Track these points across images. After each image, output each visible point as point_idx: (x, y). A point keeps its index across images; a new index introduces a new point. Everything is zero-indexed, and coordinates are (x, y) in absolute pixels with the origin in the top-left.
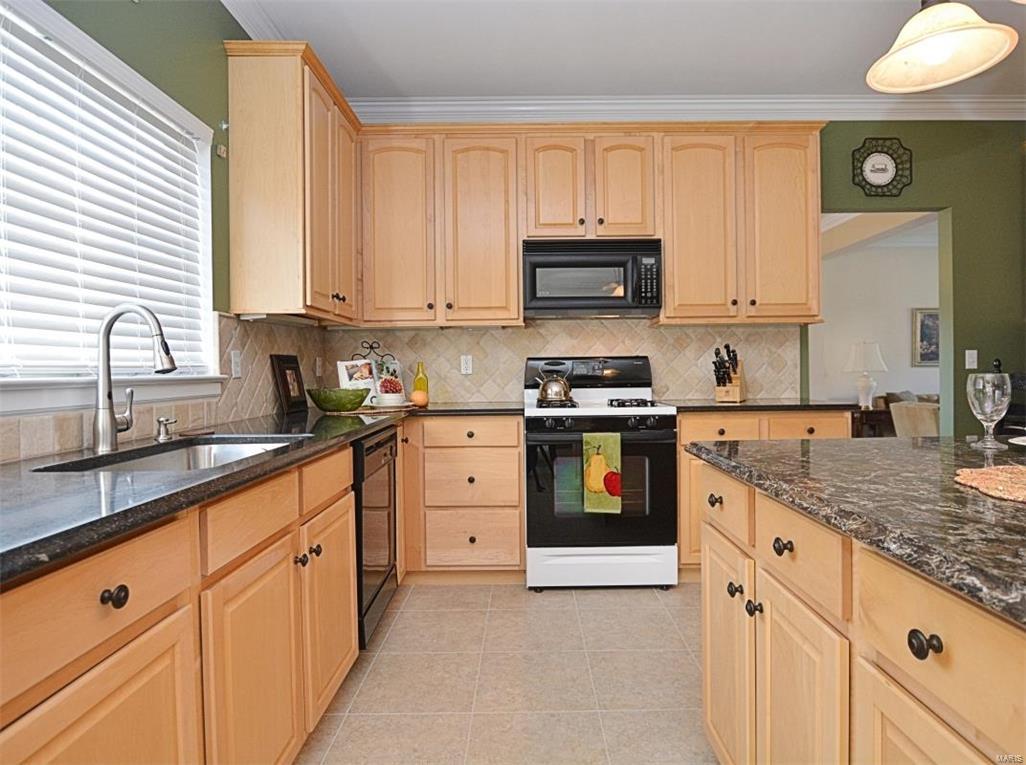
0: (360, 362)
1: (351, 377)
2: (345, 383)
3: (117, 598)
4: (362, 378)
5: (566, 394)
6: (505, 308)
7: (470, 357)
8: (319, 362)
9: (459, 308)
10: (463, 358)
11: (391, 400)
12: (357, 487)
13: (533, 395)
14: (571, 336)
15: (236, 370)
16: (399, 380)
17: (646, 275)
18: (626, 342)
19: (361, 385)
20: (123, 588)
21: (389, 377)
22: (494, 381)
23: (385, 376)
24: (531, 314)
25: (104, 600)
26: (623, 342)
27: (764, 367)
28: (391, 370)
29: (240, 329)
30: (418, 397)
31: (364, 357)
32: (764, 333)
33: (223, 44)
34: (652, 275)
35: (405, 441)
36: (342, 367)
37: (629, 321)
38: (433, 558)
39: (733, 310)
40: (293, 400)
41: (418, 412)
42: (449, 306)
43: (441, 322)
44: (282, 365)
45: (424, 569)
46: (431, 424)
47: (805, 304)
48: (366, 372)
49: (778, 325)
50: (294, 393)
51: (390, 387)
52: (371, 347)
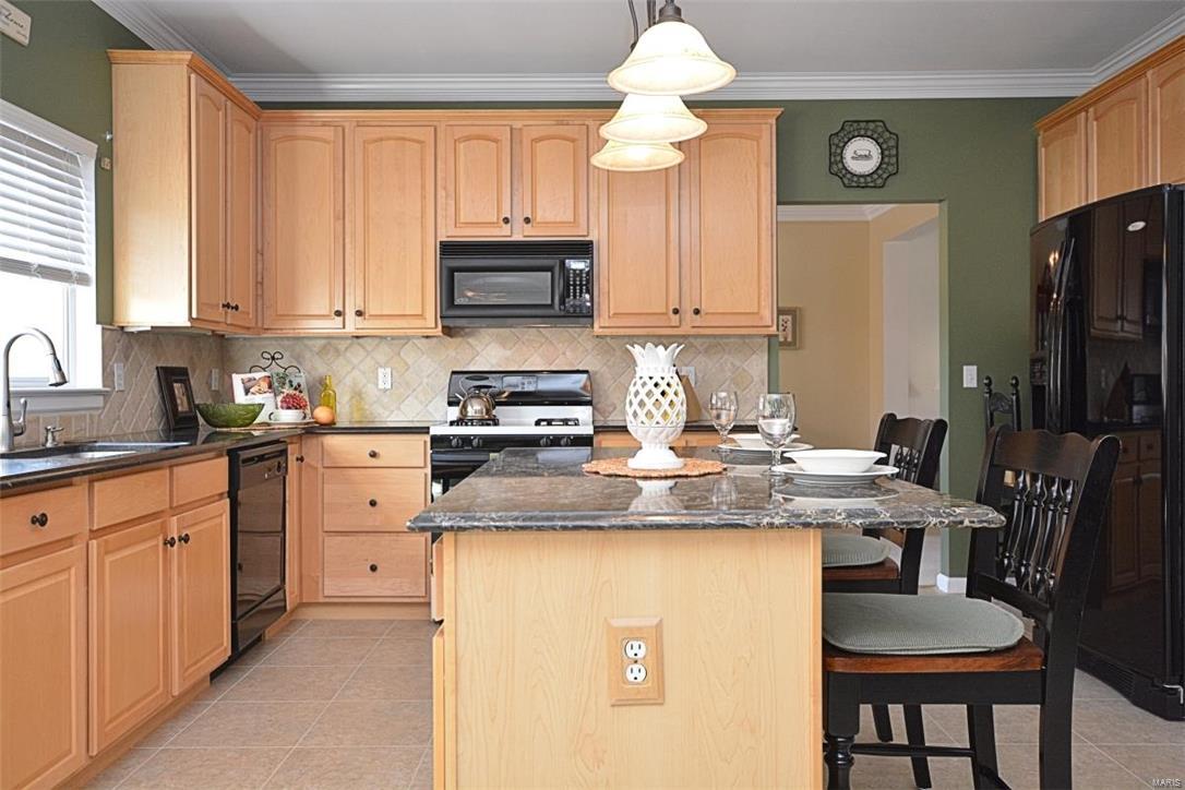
0: (258, 375)
1: (247, 392)
2: (240, 398)
3: (42, 520)
4: (260, 392)
5: (488, 412)
6: (421, 316)
7: (388, 370)
8: (215, 373)
9: (371, 316)
10: (381, 371)
11: (289, 417)
12: (232, 494)
13: (454, 413)
14: (504, 347)
15: (119, 384)
16: (305, 396)
17: (575, 281)
18: (567, 353)
19: (257, 399)
20: (44, 515)
21: (292, 392)
22: (416, 398)
23: (287, 390)
24: (450, 323)
25: (33, 522)
26: (564, 353)
27: (727, 383)
28: (295, 384)
29: (120, 341)
30: (322, 414)
31: (264, 369)
32: (727, 344)
33: (106, 52)
34: (581, 281)
35: (302, 459)
36: (237, 379)
37: (570, 330)
38: (331, 588)
39: (675, 319)
40: (180, 415)
41: (313, 430)
42: (359, 313)
43: (350, 329)
44: (170, 377)
45: (321, 600)
46: (333, 442)
47: (758, 313)
48: (264, 386)
49: (742, 336)
50: (183, 406)
51: (291, 403)
52: (273, 358)
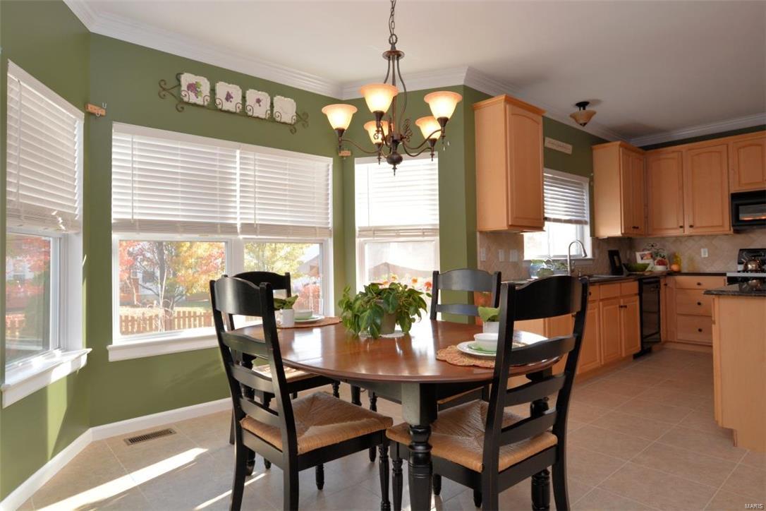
0: (646, 252)
1: (642, 259)
2: (639, 261)
4: (647, 259)
5: (760, 267)
6: (722, 226)
7: (707, 249)
8: (628, 252)
9: (697, 227)
10: (702, 250)
11: (660, 268)
13: (741, 267)
15: (597, 255)
16: (667, 260)
19: (646, 262)
21: (661, 259)
22: (721, 261)
23: (659, 258)
24: (738, 228)
28: (662, 256)
29: (597, 242)
30: (675, 267)
31: (649, 250)
35: (666, 285)
36: (638, 255)
38: (681, 336)
40: (617, 266)
41: (671, 273)
42: (691, 226)
43: (687, 233)
44: (613, 254)
45: (676, 340)
46: (680, 278)
48: (649, 257)
50: (617, 264)
51: (660, 263)
52: (652, 246)
